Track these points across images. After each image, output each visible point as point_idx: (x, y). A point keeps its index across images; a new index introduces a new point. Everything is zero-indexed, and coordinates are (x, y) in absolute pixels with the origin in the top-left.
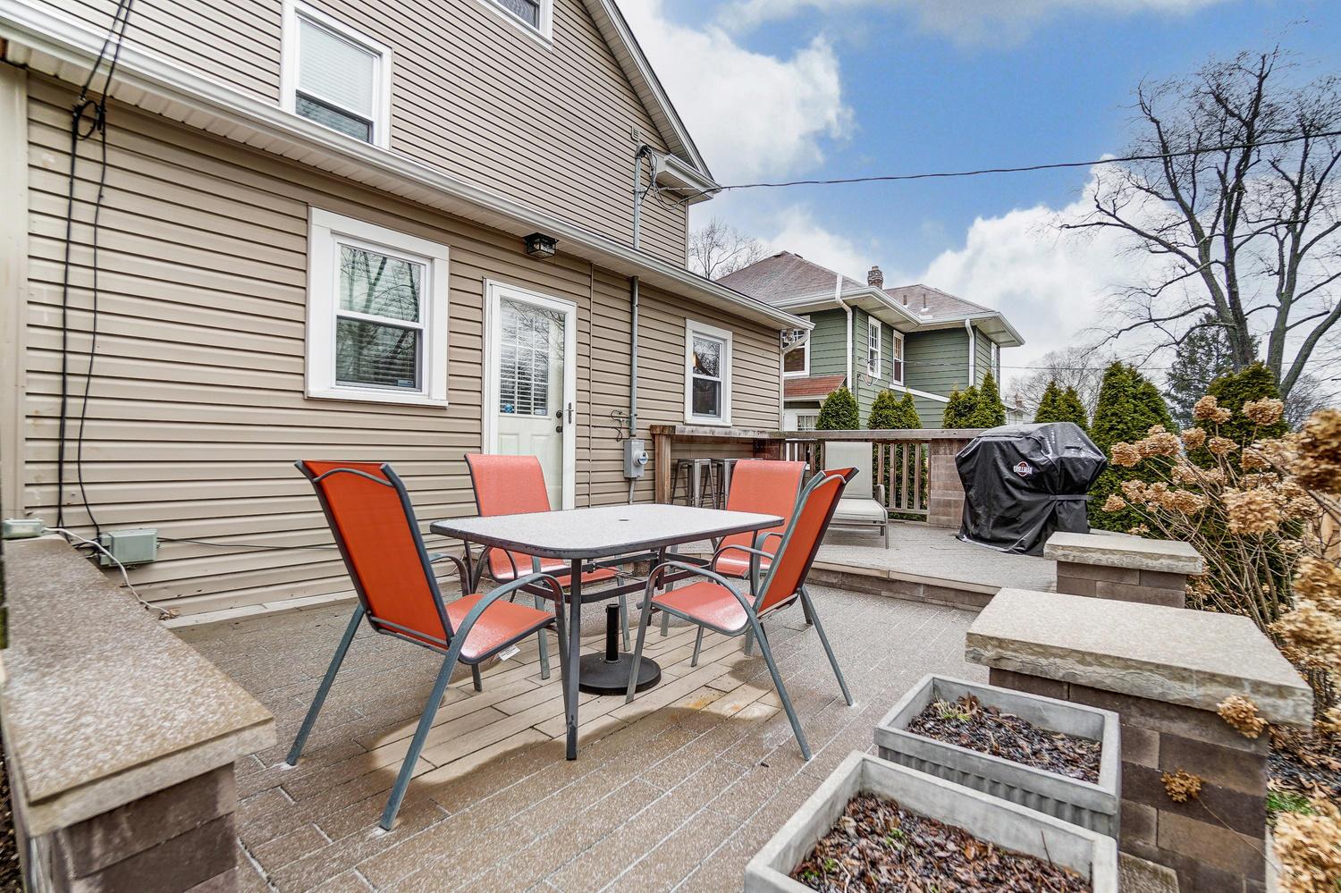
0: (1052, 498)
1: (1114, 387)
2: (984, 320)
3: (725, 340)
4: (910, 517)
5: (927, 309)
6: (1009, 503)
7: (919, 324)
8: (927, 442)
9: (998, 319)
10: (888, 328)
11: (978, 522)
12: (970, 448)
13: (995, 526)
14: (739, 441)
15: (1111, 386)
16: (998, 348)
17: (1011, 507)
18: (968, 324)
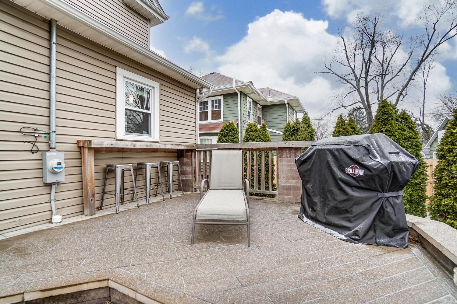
0: (380, 195)
1: (385, 114)
2: (292, 100)
3: (154, 88)
4: (266, 195)
5: (270, 96)
6: (342, 197)
7: (267, 102)
8: (275, 149)
9: (297, 100)
10: (255, 103)
11: (315, 208)
12: (306, 154)
13: (329, 213)
14: (165, 151)
15: (384, 114)
16: (296, 113)
17: (345, 201)
18: (286, 102)
